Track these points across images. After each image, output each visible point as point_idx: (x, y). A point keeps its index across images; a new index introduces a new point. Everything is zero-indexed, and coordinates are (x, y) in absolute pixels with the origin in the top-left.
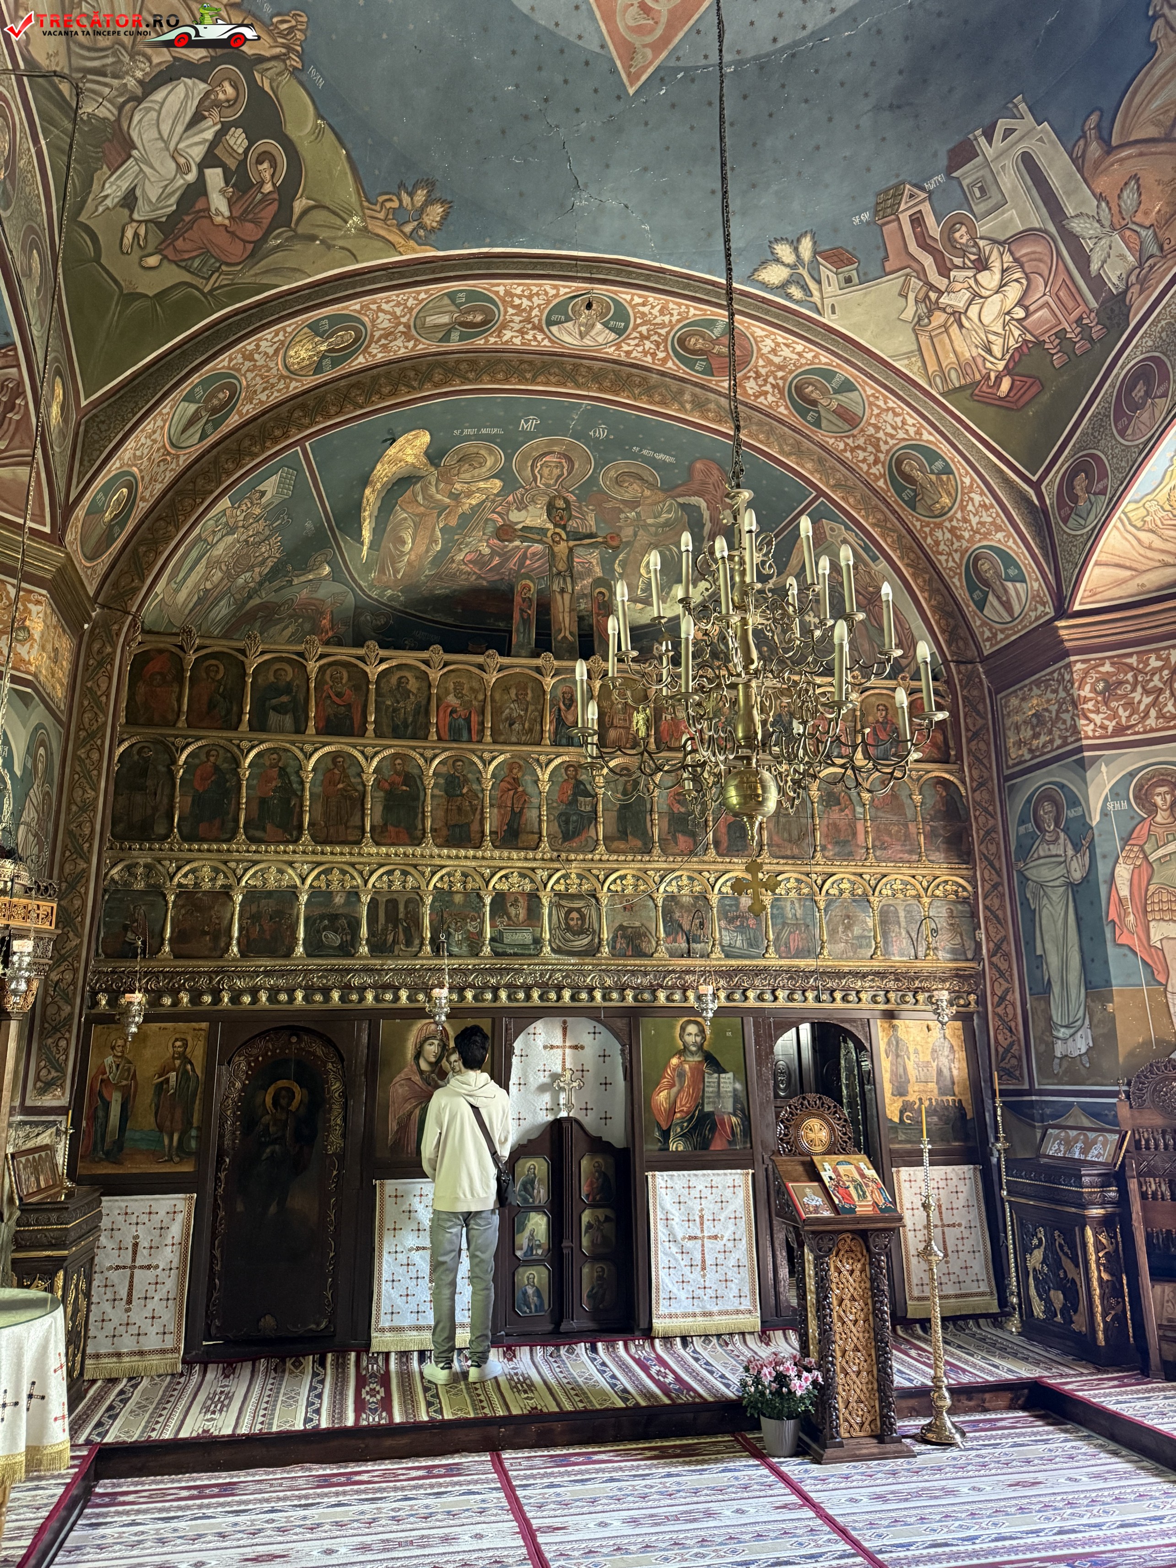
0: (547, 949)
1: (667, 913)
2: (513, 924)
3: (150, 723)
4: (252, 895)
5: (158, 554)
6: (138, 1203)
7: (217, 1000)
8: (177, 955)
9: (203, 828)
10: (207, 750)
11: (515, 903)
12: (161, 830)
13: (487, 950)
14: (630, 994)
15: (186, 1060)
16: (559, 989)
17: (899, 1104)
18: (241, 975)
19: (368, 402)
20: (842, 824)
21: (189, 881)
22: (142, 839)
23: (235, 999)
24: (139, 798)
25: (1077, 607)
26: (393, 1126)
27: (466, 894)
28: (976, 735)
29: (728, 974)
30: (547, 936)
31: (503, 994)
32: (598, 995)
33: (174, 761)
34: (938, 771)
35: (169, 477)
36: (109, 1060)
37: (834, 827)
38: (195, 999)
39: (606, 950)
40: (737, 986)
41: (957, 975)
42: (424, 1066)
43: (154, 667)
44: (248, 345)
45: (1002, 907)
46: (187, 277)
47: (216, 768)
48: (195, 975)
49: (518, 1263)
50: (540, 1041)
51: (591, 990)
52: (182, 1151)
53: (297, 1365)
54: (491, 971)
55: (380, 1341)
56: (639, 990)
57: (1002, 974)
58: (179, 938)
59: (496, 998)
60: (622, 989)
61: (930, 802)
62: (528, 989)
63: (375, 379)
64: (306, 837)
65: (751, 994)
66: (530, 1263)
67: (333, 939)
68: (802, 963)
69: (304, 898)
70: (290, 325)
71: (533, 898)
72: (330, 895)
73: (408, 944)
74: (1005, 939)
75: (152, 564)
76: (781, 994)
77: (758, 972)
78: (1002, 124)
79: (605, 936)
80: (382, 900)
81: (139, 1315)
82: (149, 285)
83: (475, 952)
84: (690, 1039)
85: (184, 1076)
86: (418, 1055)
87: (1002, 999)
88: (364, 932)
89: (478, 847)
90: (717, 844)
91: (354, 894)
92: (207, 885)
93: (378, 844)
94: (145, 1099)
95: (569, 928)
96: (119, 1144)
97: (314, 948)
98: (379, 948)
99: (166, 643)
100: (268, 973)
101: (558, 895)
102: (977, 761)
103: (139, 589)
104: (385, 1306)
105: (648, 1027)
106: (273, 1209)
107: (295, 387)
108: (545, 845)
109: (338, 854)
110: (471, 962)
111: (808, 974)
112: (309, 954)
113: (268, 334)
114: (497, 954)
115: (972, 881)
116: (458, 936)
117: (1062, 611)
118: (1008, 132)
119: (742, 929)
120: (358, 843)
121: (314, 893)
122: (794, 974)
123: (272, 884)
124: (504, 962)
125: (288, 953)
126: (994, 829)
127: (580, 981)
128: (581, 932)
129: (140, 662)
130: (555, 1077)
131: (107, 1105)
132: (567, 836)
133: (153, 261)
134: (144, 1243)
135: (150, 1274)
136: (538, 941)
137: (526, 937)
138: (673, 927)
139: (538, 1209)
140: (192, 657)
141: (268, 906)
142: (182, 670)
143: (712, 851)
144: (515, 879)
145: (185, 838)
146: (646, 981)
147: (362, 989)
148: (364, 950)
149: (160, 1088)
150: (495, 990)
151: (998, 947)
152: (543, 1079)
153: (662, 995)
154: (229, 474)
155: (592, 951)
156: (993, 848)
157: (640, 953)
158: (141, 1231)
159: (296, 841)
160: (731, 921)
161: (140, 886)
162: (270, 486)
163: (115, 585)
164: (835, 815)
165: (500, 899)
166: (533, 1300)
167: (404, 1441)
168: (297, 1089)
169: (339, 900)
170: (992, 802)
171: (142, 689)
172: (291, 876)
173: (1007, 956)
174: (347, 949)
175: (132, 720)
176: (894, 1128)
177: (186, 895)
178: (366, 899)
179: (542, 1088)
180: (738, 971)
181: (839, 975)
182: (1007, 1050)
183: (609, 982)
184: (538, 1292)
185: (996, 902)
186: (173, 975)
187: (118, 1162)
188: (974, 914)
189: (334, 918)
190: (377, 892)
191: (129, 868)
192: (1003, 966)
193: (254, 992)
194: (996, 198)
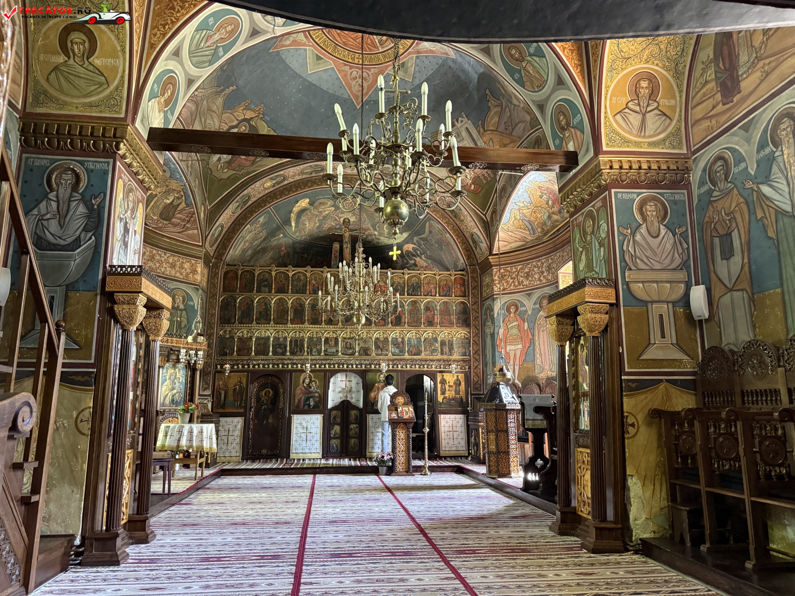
0: (340, 354)
1: (376, 343)
2: (331, 347)
3: (229, 291)
4: (258, 339)
5: (230, 243)
6: (229, 419)
7: (249, 367)
8: (238, 355)
9: (244, 320)
10: (245, 298)
11: (331, 341)
12: (233, 321)
13: (323, 354)
14: (363, 366)
15: (241, 382)
16: (343, 364)
17: (442, 397)
18: (255, 360)
19: (289, 194)
20: (430, 316)
21: (241, 335)
22: (228, 324)
23: (254, 367)
24: (226, 312)
25: (494, 253)
26: (296, 401)
27: (317, 338)
28: (474, 288)
29: (393, 360)
30: (340, 350)
31: (327, 366)
32: (354, 366)
33: (236, 302)
34: (461, 299)
35: (232, 220)
36: (221, 382)
37: (428, 317)
38: (243, 367)
39: (357, 354)
40: (395, 364)
41: (464, 361)
42: (305, 385)
43: (230, 275)
44: (253, 186)
45: (479, 340)
46: (235, 172)
47: (247, 303)
48: (243, 360)
49: (331, 438)
50: (339, 379)
51: (352, 365)
52: (240, 406)
53: (271, 461)
54: (324, 360)
55: (292, 456)
56: (366, 365)
57: (477, 360)
58: (239, 350)
59: (325, 367)
60: (361, 365)
61: (458, 308)
62: (334, 365)
63: (291, 187)
64: (272, 322)
65: (399, 366)
66: (334, 438)
67: (280, 350)
68: (415, 357)
69: (272, 339)
70: (264, 180)
71: (336, 339)
72: (279, 338)
73: (301, 352)
74: (479, 350)
75: (228, 246)
76: (408, 366)
77: (402, 360)
78: (460, 119)
79: (357, 350)
80: (293, 340)
81: (230, 447)
82: (225, 176)
83: (319, 354)
84: (381, 379)
85: (240, 387)
86: (304, 382)
87: (476, 367)
88: (288, 348)
89: (320, 324)
90: (392, 323)
91: (285, 338)
92: (245, 336)
93: (292, 324)
94: (231, 393)
95: (347, 348)
96: (224, 404)
97: (275, 353)
98: (293, 353)
99: (233, 268)
100: (262, 360)
101: (344, 338)
102: (474, 296)
103: (224, 253)
104: (294, 447)
105: (370, 376)
106: (265, 422)
107: (267, 192)
108: (340, 324)
109: (280, 327)
110: (318, 357)
111: (417, 360)
112: (273, 355)
113: (258, 183)
114: (325, 355)
115: (470, 333)
116: (314, 350)
117: (491, 254)
118: (462, 121)
119: (398, 348)
120: (286, 324)
121: (275, 338)
122: (412, 360)
123: (263, 336)
124: (327, 357)
125: (268, 355)
126: (478, 317)
127: (349, 362)
128: (350, 348)
129: (226, 273)
130: (343, 389)
131: (221, 394)
132: (347, 321)
133: (226, 170)
134: (231, 429)
135: (233, 437)
136: (337, 351)
137: (334, 350)
138: (377, 347)
139: (337, 424)
140: (240, 272)
141: (262, 341)
142: (237, 276)
143: (390, 325)
144: (331, 333)
145: (239, 323)
146: (368, 363)
147: (288, 364)
148: (288, 354)
149: (235, 390)
150: (325, 365)
151: (476, 352)
152: (339, 389)
153: (373, 367)
154: (249, 218)
155: (353, 354)
156: (477, 323)
157: (367, 355)
158: (230, 426)
159: (269, 324)
160: (395, 345)
161: (228, 336)
162: (261, 219)
163: (218, 252)
164: (428, 313)
165: (327, 340)
166: (335, 448)
167: (293, 471)
168: (271, 391)
169: (281, 340)
170: (478, 309)
171: (227, 282)
172: (268, 333)
173: (479, 355)
174: (284, 354)
175: (224, 291)
176: (441, 404)
177: (240, 339)
178: (289, 339)
179: (340, 392)
180: (395, 360)
181: (426, 361)
182: (477, 382)
183: (357, 363)
184: (337, 446)
185: (477, 339)
186: (237, 360)
187: (224, 409)
188: (470, 343)
189: (280, 345)
190: (292, 337)
191: (225, 331)
192: (477, 358)
193: (259, 365)
194: (461, 138)
